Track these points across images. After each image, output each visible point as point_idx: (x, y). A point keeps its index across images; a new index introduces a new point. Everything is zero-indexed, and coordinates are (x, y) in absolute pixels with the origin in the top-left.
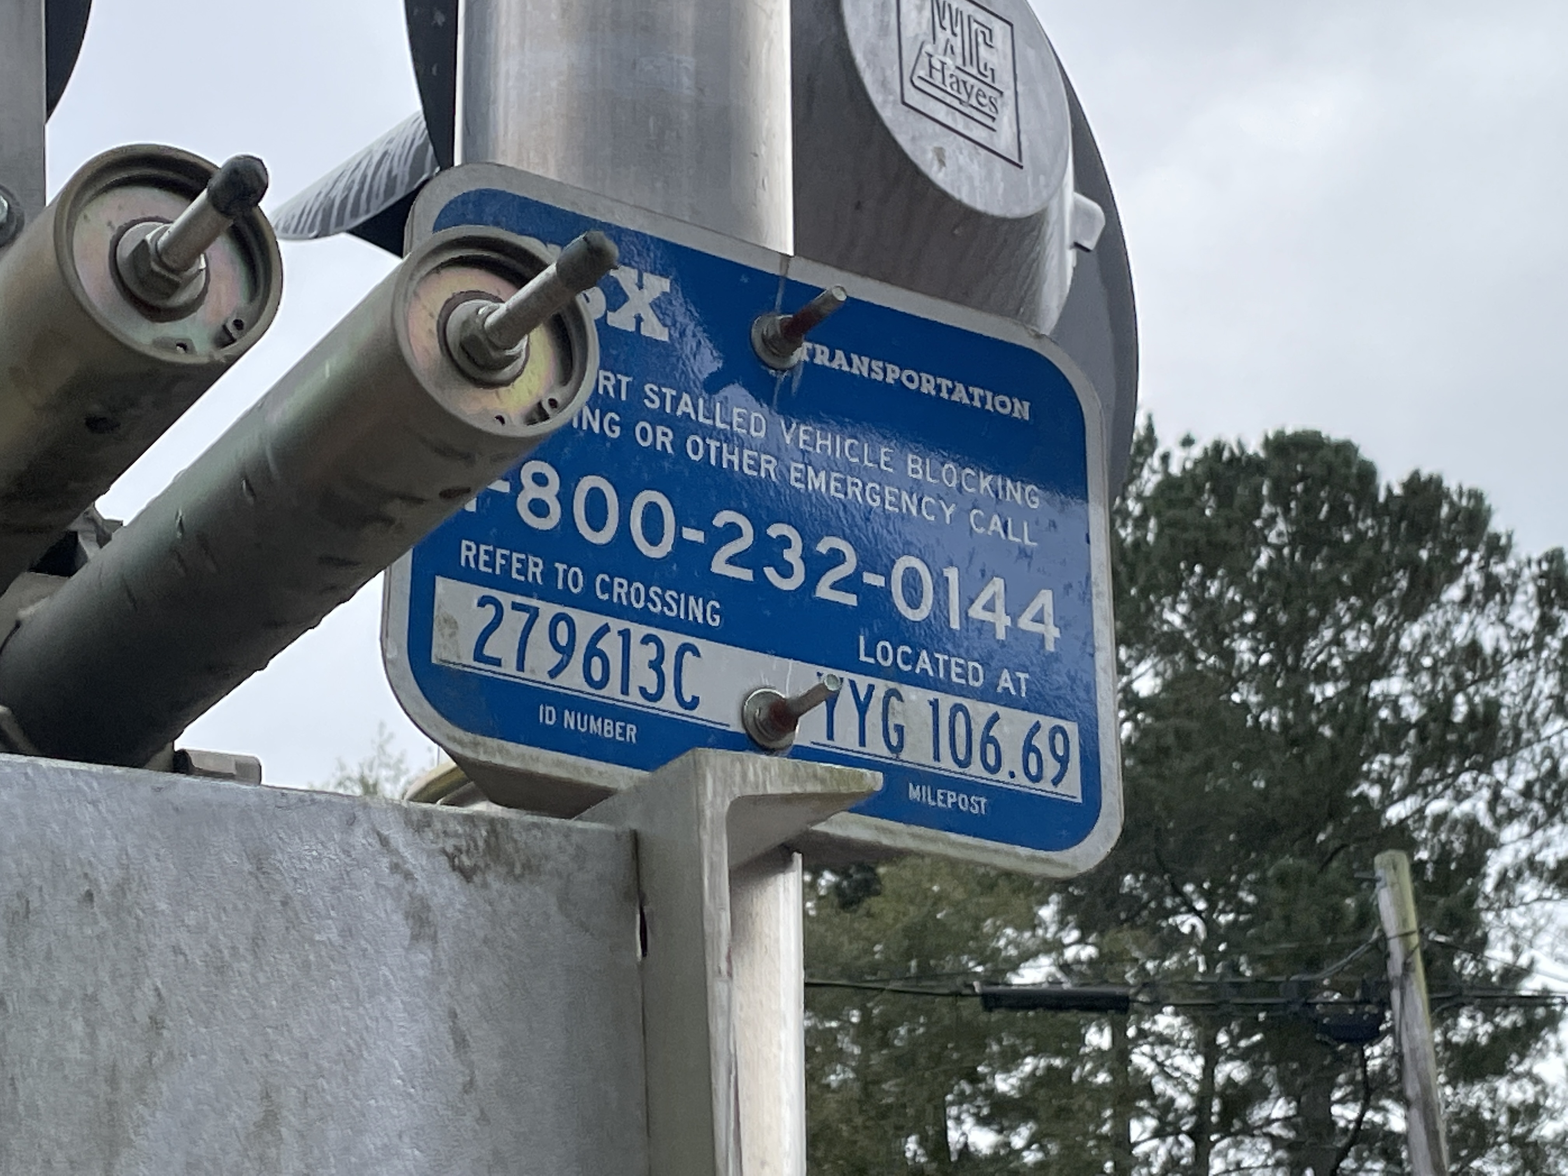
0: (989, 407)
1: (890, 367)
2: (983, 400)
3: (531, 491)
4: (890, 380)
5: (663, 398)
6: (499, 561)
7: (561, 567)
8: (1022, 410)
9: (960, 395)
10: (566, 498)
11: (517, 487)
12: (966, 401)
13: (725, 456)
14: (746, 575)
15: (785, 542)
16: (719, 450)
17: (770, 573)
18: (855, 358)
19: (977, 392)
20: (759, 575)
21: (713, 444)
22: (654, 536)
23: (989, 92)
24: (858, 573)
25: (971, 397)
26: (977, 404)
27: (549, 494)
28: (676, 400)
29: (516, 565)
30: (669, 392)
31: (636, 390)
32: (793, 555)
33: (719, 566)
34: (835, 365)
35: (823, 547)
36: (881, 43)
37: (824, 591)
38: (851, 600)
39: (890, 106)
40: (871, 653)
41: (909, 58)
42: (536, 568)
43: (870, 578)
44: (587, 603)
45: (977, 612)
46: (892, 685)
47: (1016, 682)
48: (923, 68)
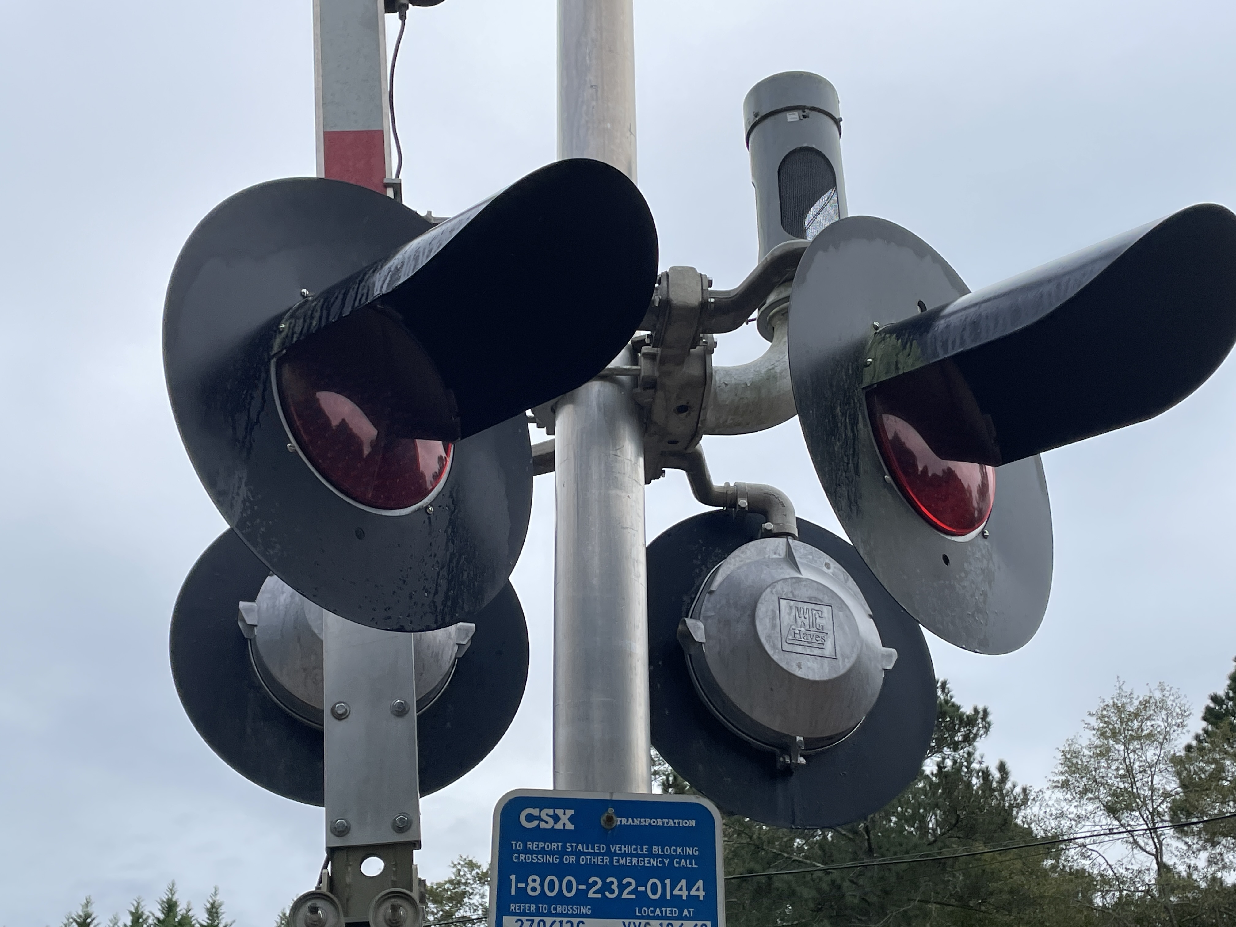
0: (681, 825)
1: (647, 820)
2: (679, 823)
3: (531, 884)
4: (647, 824)
5: (572, 846)
6: (522, 908)
7: (540, 905)
8: (693, 823)
9: (671, 823)
10: (542, 885)
11: (527, 884)
12: (673, 825)
13: (593, 860)
14: (599, 896)
15: (612, 883)
16: (591, 859)
17: (607, 894)
18: (635, 820)
19: (676, 821)
20: (604, 895)
21: (588, 857)
22: (569, 890)
23: (821, 635)
24: (636, 888)
25: (675, 823)
26: (677, 825)
27: (537, 885)
28: (576, 847)
29: (527, 908)
30: (574, 845)
31: (564, 847)
32: (615, 887)
33: (591, 895)
34: (628, 823)
35: (624, 882)
36: (773, 631)
37: (625, 895)
38: (634, 897)
39: (777, 654)
40: (640, 912)
41: (784, 633)
42: (533, 908)
43: (640, 889)
44: (550, 914)
45: (676, 892)
46: (647, 921)
47: (689, 912)
48: (791, 635)
